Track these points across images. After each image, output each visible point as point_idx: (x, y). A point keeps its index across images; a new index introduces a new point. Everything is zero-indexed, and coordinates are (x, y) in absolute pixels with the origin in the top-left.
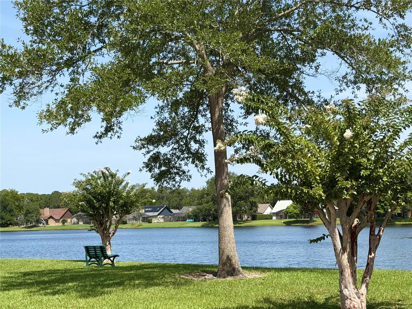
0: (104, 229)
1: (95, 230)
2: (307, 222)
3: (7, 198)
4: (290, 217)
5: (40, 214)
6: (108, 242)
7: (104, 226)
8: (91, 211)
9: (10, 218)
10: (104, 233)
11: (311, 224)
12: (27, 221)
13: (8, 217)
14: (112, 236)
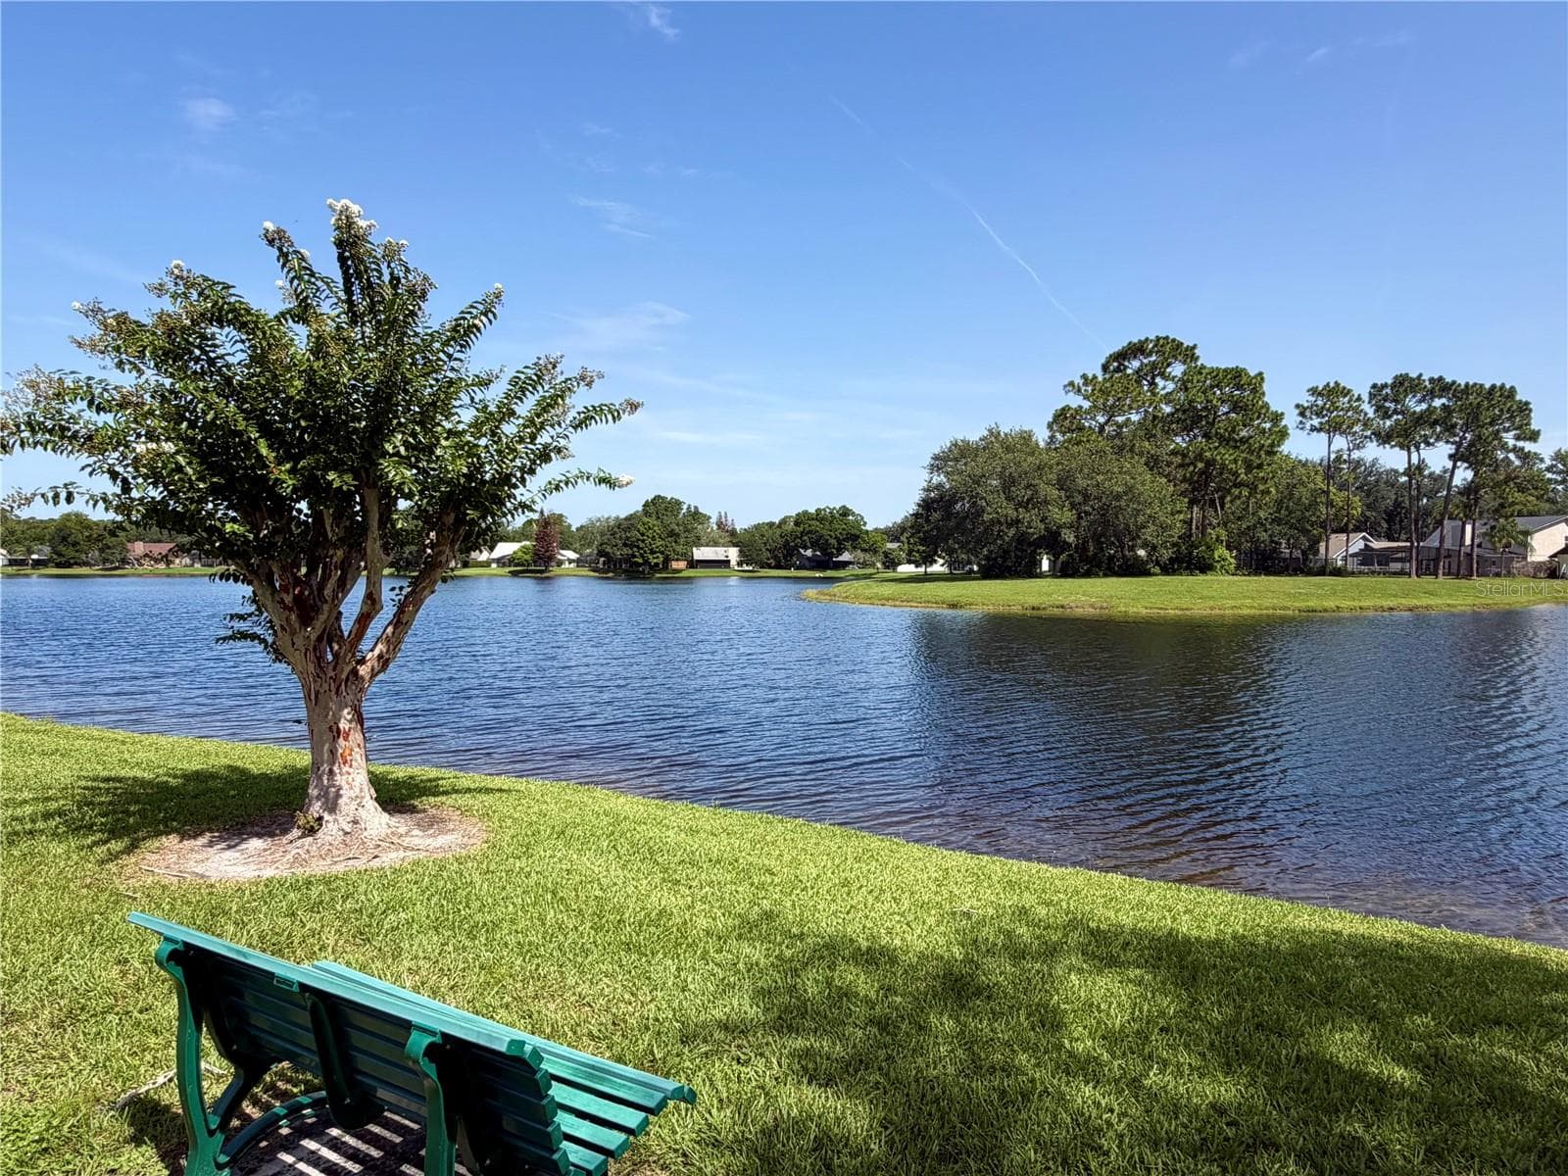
0: (320, 639)
1: (263, 641)
2: (541, 572)
3: (69, 524)
4: (517, 565)
5: (128, 551)
6: (347, 714)
7: (323, 617)
8: (234, 520)
9: (73, 554)
10: (320, 659)
11: (544, 575)
12: (105, 560)
13: (70, 552)
14: (374, 674)
